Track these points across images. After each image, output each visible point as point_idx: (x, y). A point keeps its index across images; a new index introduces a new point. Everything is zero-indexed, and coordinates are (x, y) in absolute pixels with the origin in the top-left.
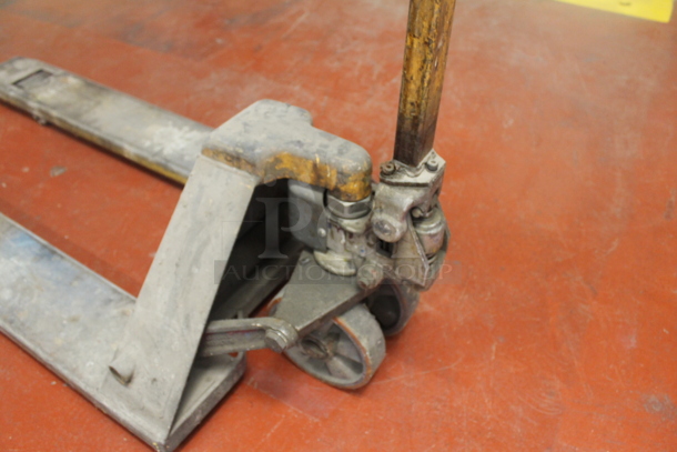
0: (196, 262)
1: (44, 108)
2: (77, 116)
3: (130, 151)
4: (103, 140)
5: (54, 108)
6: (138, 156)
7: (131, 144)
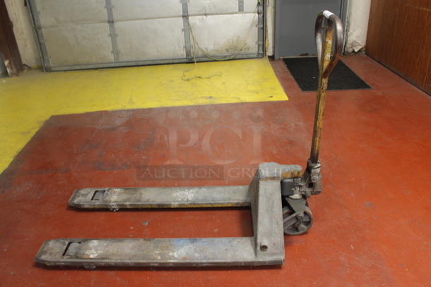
0: (273, 207)
1: (120, 203)
2: (139, 201)
3: (175, 204)
4: (160, 205)
5: (125, 201)
6: (179, 205)
7: (174, 202)
